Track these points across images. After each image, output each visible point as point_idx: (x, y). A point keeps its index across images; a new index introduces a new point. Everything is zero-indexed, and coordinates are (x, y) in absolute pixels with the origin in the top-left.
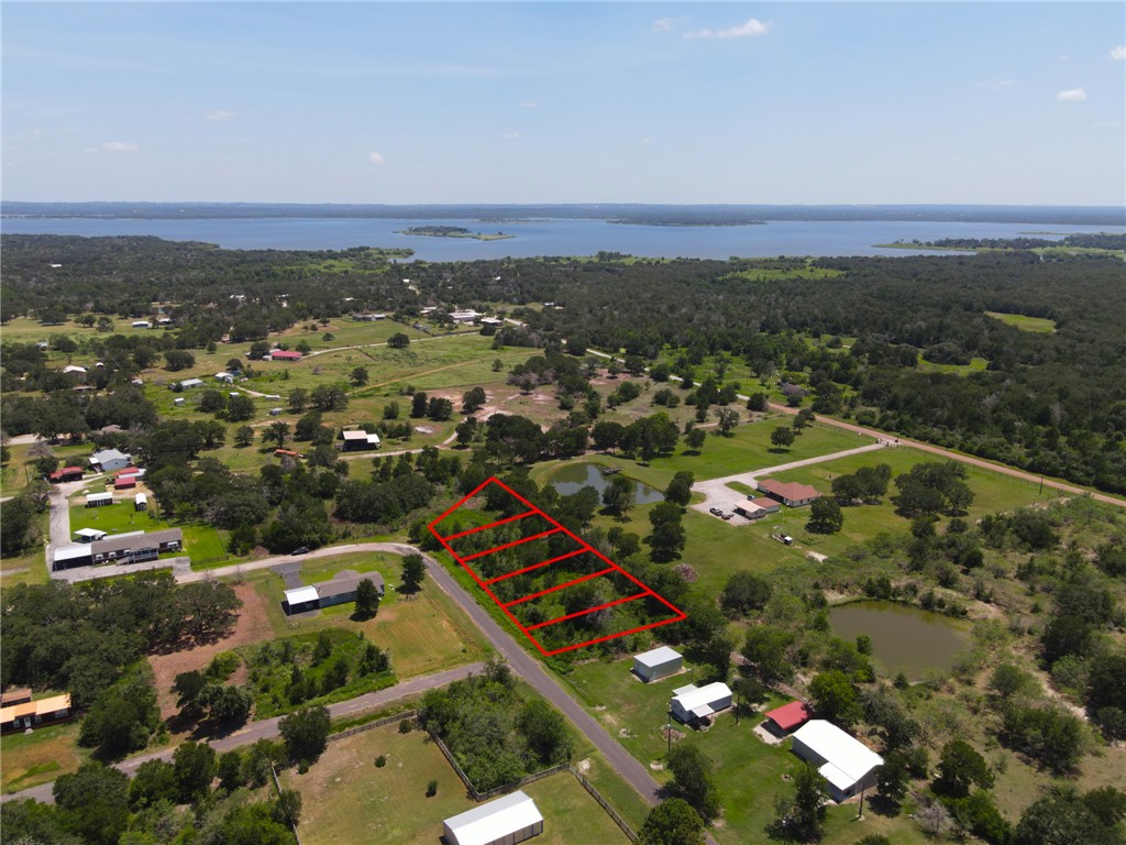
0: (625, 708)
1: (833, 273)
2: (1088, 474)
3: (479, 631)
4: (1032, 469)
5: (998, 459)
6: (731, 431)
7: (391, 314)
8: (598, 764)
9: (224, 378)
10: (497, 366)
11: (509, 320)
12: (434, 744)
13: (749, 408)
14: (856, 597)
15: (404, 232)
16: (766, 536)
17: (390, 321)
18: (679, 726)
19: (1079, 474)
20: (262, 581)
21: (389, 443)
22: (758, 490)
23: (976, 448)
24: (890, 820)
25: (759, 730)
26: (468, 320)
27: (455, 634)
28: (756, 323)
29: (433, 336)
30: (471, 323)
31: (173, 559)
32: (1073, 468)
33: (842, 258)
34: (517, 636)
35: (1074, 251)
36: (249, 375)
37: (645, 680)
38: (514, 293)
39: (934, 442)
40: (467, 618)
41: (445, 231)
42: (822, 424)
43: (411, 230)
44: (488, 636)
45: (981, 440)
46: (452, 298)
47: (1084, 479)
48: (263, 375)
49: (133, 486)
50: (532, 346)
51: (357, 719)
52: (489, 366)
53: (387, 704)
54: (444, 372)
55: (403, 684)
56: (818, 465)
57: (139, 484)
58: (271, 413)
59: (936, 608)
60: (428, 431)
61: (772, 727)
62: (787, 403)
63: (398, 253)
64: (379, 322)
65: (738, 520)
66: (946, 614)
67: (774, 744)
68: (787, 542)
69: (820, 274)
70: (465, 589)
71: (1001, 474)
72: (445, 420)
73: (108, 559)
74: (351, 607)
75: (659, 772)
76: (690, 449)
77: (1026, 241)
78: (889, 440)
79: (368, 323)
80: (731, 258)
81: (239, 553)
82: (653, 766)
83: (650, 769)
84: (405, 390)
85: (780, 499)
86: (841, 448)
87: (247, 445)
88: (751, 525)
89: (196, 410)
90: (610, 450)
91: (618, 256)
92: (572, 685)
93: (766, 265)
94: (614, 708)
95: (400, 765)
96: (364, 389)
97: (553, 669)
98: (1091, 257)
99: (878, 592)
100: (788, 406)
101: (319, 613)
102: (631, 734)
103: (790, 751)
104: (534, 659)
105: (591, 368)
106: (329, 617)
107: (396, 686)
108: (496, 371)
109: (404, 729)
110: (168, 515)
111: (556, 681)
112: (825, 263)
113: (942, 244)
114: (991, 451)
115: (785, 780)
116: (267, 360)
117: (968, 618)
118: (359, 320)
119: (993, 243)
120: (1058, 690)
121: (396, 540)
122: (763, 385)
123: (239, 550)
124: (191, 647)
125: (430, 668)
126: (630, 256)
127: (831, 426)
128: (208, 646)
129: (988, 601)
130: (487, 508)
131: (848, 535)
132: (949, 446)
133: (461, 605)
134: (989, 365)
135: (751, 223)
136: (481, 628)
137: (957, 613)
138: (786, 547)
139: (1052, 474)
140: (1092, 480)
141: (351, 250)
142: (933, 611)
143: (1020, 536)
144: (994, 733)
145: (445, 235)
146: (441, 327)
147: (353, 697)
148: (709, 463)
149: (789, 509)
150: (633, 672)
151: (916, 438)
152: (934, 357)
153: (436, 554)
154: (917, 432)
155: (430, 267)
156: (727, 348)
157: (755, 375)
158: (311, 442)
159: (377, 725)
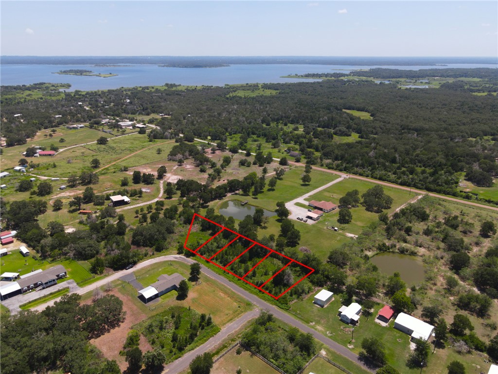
0: (322, 322)
1: (274, 92)
2: (422, 185)
3: (238, 295)
4: (402, 184)
5: (387, 181)
6: (281, 177)
7: (87, 124)
8: (328, 351)
9: (20, 170)
10: (159, 151)
11: (149, 125)
12: (256, 357)
13: (280, 164)
14: (375, 252)
15: (58, 73)
16: (325, 228)
17: (88, 129)
18: (346, 325)
19: (419, 185)
20: (120, 287)
21: (133, 199)
22: (309, 205)
23: (378, 176)
24: (444, 350)
25: (377, 321)
26: (129, 126)
27: (229, 298)
28: (259, 121)
29: (116, 136)
30: (131, 127)
31: (65, 282)
32: (417, 183)
33: (273, 84)
34: (256, 294)
35: (356, 78)
36: (32, 166)
37: (322, 306)
38: (139, 108)
39: (361, 175)
40: (230, 290)
41: (81, 73)
42: (315, 170)
43: (61, 71)
44: (245, 297)
45: (378, 173)
46: (112, 113)
47: (421, 187)
48: (40, 166)
49: (12, 242)
50: (168, 139)
51: (214, 352)
52: (155, 152)
53: (223, 341)
54: (135, 156)
55: (224, 329)
56: (324, 190)
57: (15, 240)
58: (60, 189)
59: (405, 253)
60: (148, 191)
61: (382, 318)
62: (295, 161)
63: (63, 86)
64: (82, 129)
65: (310, 222)
66: (410, 255)
67: (386, 326)
68: (336, 230)
69: (268, 93)
70: (219, 274)
71: (392, 188)
72: (152, 184)
73: (30, 289)
74: (175, 293)
75: (353, 349)
76: (270, 188)
77: (338, 74)
78: (344, 176)
79: (76, 131)
80: (226, 85)
81: (99, 273)
82: (350, 347)
83: (349, 348)
84: (123, 169)
85: (321, 209)
86: (329, 181)
87: (59, 209)
88: (317, 223)
89: (16, 191)
90: (237, 192)
91: (174, 85)
92: (294, 315)
93: (243, 88)
94: (318, 322)
95: (248, 371)
96: (100, 170)
97: (283, 309)
98: (363, 81)
99: (383, 249)
100: (295, 162)
101: (160, 299)
102: (331, 333)
103: (394, 328)
104: (271, 305)
105: (203, 149)
106: (166, 300)
107: (221, 331)
108: (159, 154)
109: (238, 353)
110: (44, 257)
111: (286, 314)
112: (266, 87)
113: (308, 76)
114: (384, 177)
115: (400, 341)
116: (37, 156)
117: (418, 255)
118: (71, 128)
119: (326, 75)
120: (464, 281)
121: (171, 254)
122: (279, 152)
123: (98, 272)
124: (109, 331)
125: (229, 318)
126: (180, 85)
127: (319, 171)
128: (117, 328)
129: (420, 247)
130: (203, 230)
131: (355, 223)
132: (367, 176)
133: (223, 283)
134: (359, 136)
135: (224, 66)
136: (239, 293)
137: (413, 254)
138: (336, 232)
139: (409, 185)
140: (424, 187)
141: (36, 84)
142: (405, 254)
143: (416, 216)
144: (455, 305)
145: (81, 74)
146: (118, 131)
147: (206, 341)
148: (282, 194)
149: (326, 214)
150: (314, 303)
151: (353, 173)
152: (338, 133)
153: (194, 258)
154: (353, 171)
155: (86, 94)
156: (253, 134)
157: (273, 147)
158: (92, 203)
159: (226, 353)
